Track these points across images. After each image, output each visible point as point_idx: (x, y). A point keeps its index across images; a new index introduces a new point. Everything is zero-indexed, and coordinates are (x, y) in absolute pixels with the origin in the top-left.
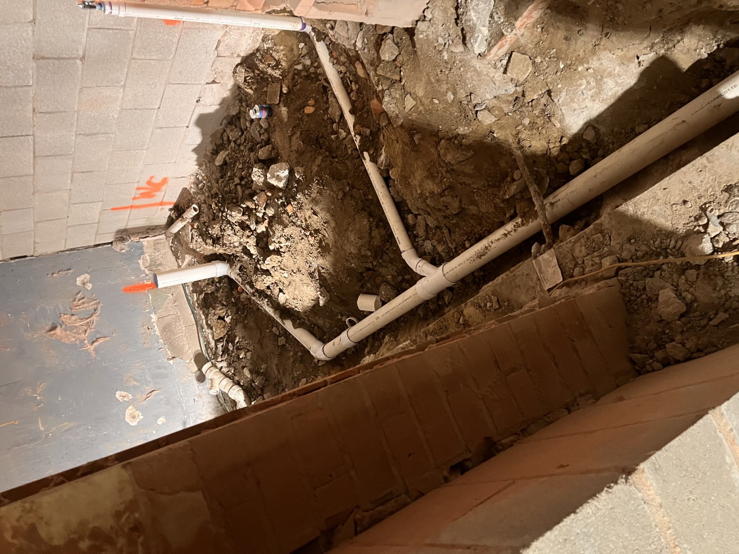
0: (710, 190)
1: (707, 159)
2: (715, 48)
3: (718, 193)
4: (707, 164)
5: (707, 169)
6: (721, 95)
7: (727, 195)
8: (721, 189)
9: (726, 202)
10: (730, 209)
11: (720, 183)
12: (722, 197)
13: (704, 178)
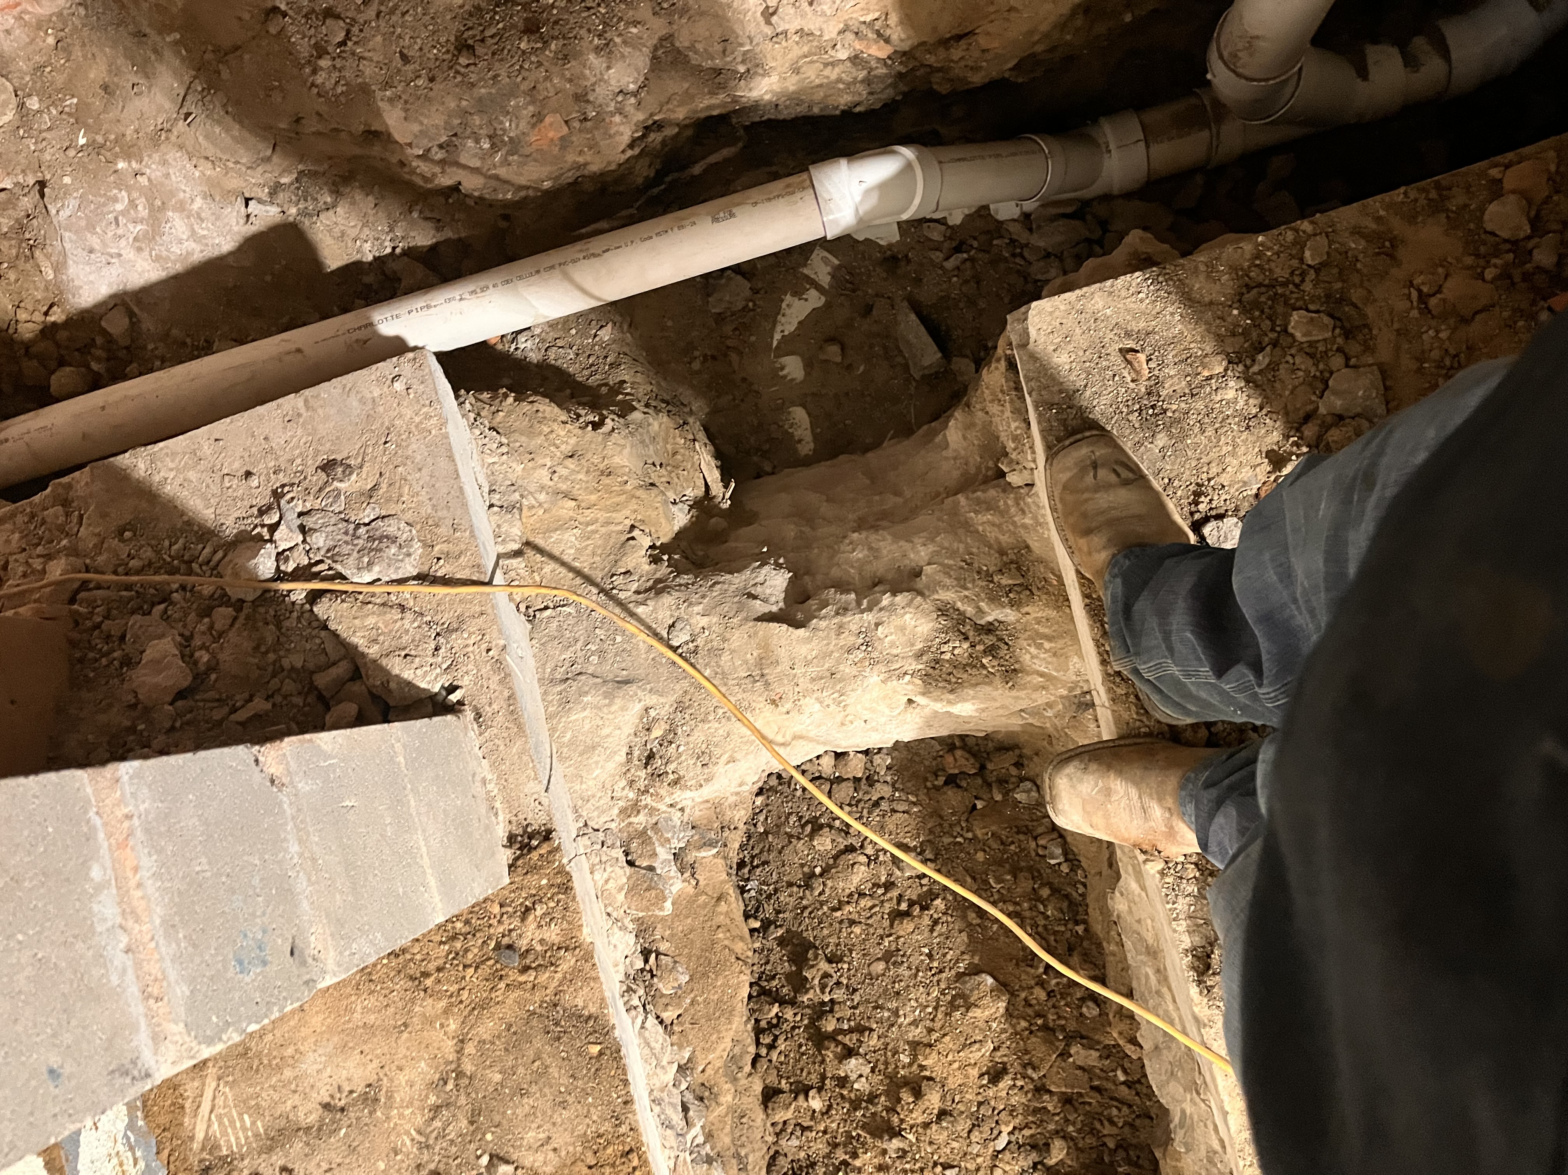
0: (299, 461)
1: (306, 401)
2: (388, 250)
3: (311, 470)
4: (302, 410)
5: (301, 420)
6: (371, 324)
7: (324, 476)
8: (317, 464)
9: (320, 490)
10: (323, 504)
11: (317, 452)
12: (315, 478)
13: (293, 437)
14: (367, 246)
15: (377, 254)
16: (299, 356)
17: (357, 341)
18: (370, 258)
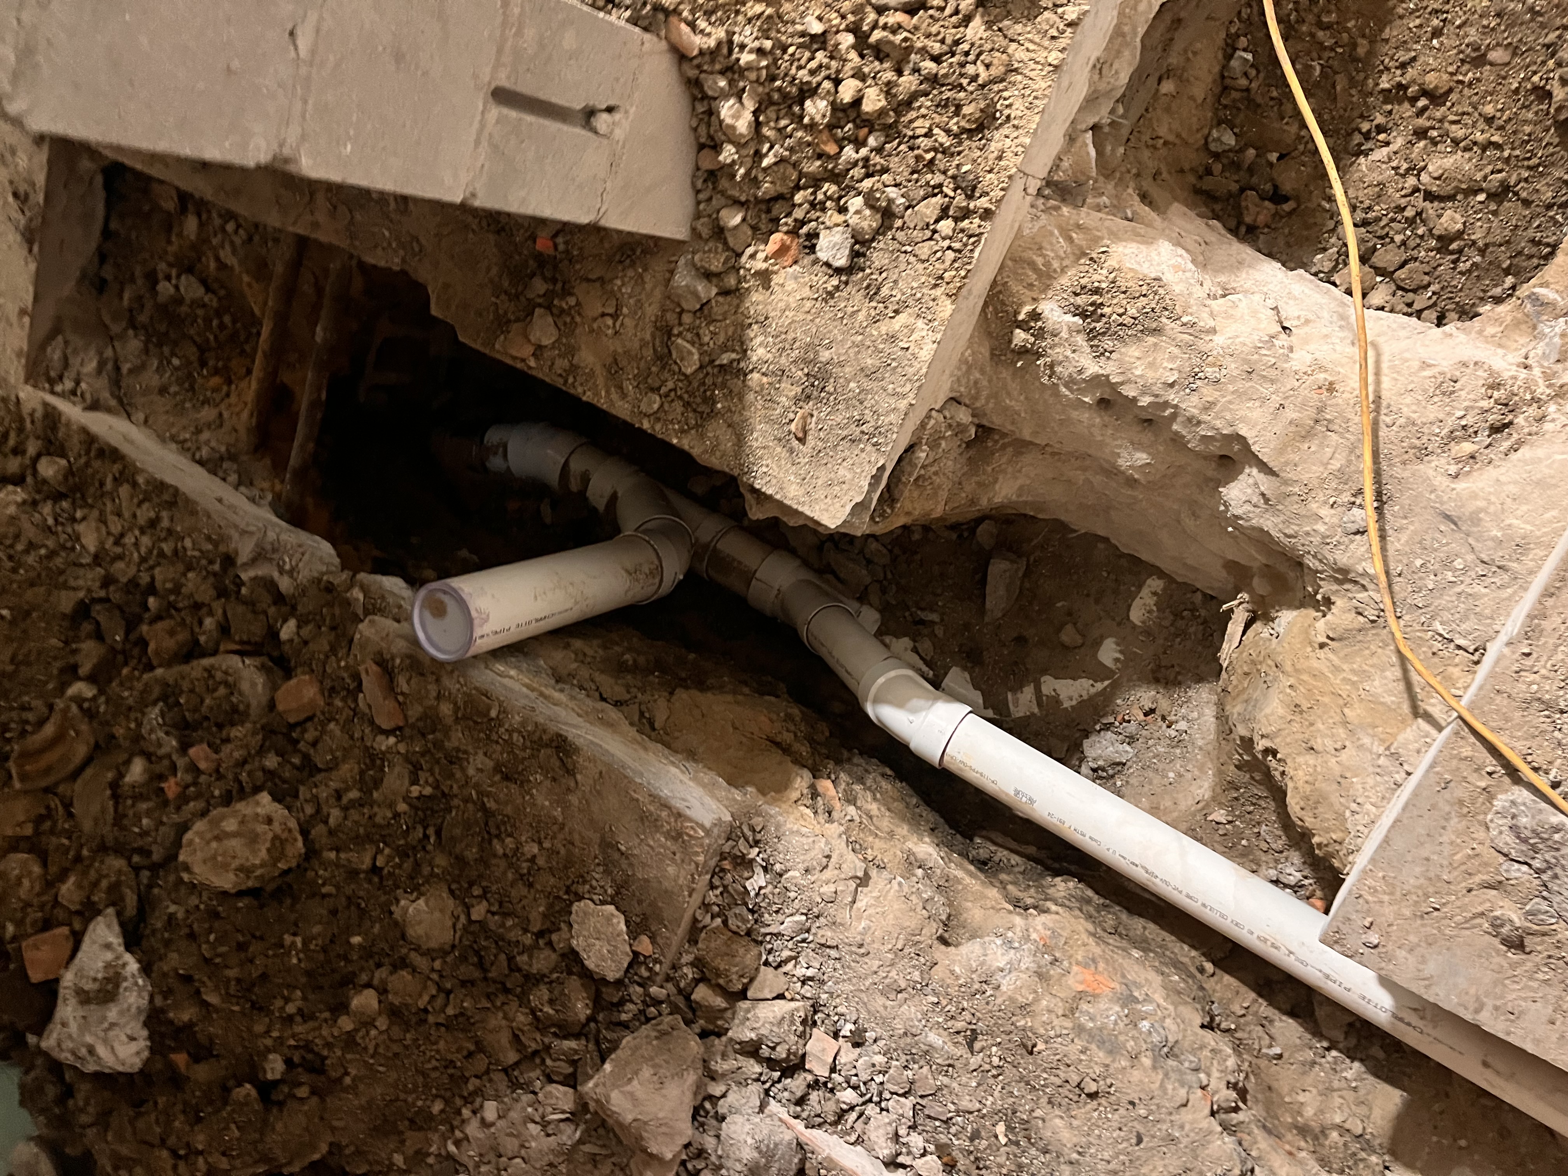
0: (1540, 976)
1: (1477, 1011)
2: (1334, 1053)
3: (1538, 959)
4: (1489, 1006)
5: (1498, 1003)
6: (1395, 1016)
7: (1528, 941)
8: (1524, 957)
9: (1544, 934)
10: (1553, 920)
11: (1513, 966)
12: (1539, 948)
13: (1525, 999)
14: (1349, 1074)
15: (1348, 1061)
16: (1490, 1060)
17: (1422, 1018)
18: (1356, 1065)
